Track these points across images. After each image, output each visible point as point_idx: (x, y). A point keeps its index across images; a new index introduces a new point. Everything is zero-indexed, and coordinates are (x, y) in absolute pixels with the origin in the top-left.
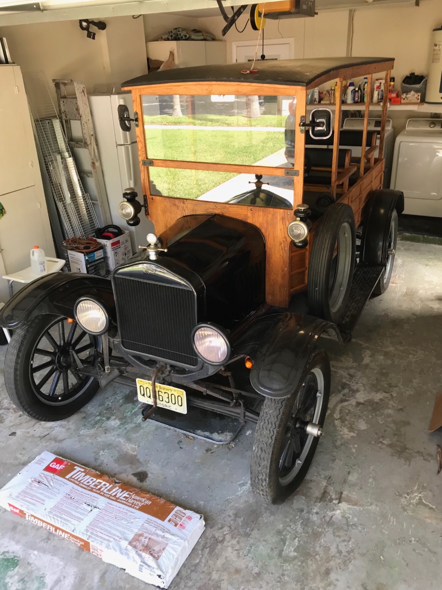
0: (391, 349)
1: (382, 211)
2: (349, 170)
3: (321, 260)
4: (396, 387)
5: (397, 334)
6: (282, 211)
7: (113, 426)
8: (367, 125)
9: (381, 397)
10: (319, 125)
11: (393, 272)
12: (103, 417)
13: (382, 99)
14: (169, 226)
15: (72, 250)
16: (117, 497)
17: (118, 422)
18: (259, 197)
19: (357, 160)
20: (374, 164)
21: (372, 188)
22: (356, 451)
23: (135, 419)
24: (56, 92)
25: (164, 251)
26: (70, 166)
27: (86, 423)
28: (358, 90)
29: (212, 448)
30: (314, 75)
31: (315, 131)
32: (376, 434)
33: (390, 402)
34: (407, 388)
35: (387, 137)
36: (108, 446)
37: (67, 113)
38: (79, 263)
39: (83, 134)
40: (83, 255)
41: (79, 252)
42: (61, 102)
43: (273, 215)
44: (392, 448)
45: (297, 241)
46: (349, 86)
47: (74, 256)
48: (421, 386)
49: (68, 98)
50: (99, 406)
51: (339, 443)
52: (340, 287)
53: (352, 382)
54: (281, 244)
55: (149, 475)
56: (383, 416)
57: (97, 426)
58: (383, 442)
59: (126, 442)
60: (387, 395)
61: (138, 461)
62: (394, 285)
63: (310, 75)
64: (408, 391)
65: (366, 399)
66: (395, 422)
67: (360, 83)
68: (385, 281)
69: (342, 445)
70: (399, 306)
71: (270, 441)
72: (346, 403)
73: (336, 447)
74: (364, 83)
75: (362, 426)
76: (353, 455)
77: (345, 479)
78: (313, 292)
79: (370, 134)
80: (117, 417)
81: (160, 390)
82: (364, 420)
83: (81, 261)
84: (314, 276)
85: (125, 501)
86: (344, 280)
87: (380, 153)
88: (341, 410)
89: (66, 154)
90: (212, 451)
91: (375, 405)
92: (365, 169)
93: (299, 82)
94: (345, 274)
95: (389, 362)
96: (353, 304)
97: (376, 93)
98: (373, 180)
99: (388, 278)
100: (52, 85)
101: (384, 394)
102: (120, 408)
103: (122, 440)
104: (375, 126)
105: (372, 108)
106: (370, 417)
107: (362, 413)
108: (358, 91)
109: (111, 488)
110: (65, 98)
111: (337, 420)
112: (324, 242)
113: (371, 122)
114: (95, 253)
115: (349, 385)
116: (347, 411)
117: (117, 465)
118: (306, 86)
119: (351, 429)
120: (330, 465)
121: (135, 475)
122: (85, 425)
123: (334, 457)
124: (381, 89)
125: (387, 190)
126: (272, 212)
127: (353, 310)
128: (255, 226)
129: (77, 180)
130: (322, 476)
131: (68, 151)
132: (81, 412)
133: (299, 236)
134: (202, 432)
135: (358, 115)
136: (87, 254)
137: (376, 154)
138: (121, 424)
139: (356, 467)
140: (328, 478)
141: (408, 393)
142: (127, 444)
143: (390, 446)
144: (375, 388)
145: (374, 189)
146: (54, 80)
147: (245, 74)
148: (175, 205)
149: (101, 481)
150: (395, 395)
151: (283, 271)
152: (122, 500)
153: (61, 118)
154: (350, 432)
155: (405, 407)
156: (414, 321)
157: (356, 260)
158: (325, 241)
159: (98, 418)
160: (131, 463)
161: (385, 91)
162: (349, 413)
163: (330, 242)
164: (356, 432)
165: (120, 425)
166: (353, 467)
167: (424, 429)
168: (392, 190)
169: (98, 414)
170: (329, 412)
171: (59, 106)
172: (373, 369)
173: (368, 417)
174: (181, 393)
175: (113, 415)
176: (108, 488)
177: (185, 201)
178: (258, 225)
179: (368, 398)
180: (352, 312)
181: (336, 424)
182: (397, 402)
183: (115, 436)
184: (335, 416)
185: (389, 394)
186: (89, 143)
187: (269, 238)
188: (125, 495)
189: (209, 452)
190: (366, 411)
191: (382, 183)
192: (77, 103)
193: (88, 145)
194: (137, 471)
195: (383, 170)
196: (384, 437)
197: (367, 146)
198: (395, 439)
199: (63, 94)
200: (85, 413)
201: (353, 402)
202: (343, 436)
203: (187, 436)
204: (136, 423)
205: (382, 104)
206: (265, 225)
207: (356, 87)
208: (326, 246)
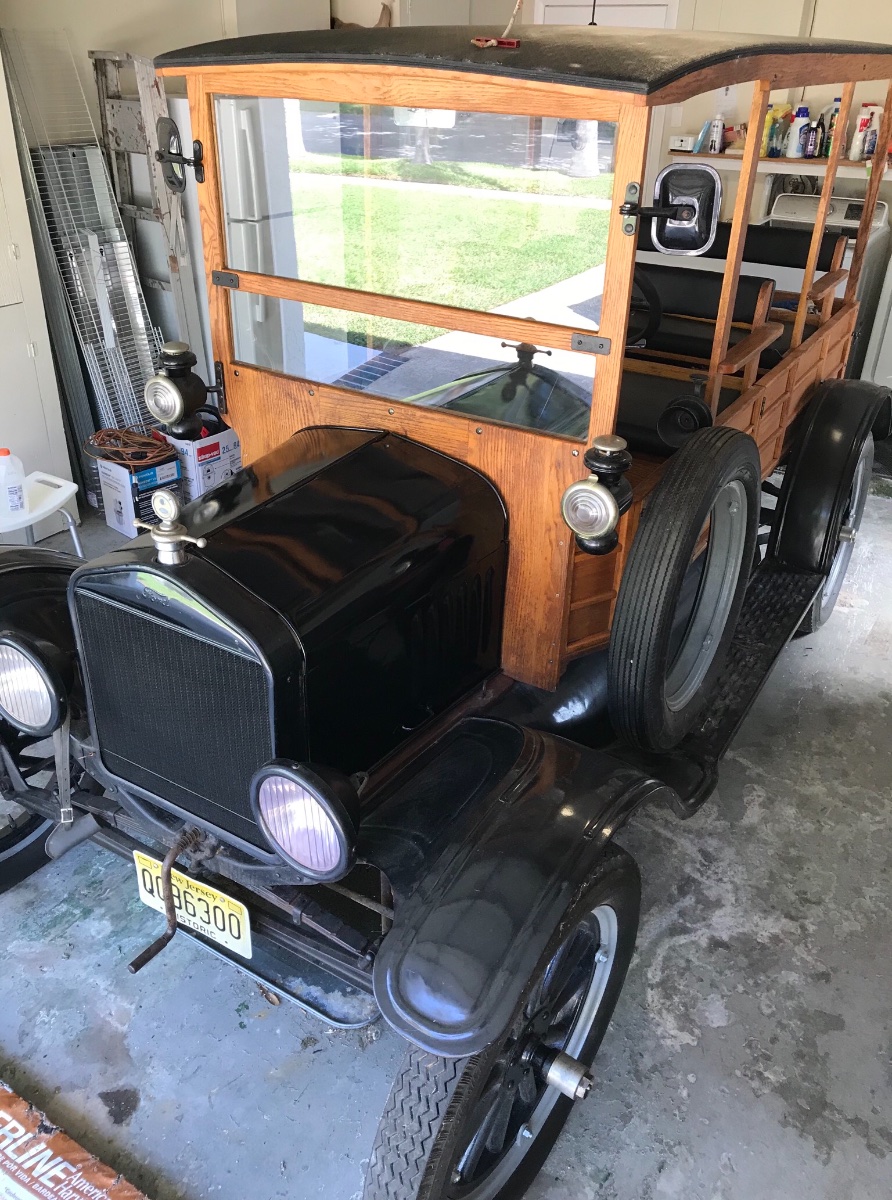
0: (818, 789)
1: (837, 436)
2: (763, 333)
3: (649, 589)
4: (818, 903)
5: (838, 747)
6: (557, 443)
7: (93, 937)
8: (826, 215)
9: (776, 931)
10: (676, 213)
11: (847, 575)
12: (76, 908)
13: (871, 152)
14: (274, 446)
15: (106, 457)
16: (35, 1174)
17: (107, 926)
18: (524, 383)
19: (790, 301)
20: (833, 314)
21: (818, 376)
22: (689, 1095)
23: (150, 924)
24: (97, 82)
25: (195, 545)
26: (123, 262)
27: (30, 921)
28: (818, 126)
29: (318, 1036)
30: (678, 63)
31: (666, 230)
32: (749, 1046)
33: (796, 949)
34: (846, 912)
35: (874, 244)
36: (65, 997)
37: (121, 135)
38: (120, 488)
39: (152, 189)
40: (126, 471)
41: (119, 464)
42: (108, 107)
43: (533, 453)
44: (786, 1099)
45: (584, 536)
46: (798, 115)
47: (108, 472)
48: (884, 911)
49: (125, 99)
50: (76, 873)
51: (647, 1062)
52: (704, 639)
53: (708, 877)
54: (549, 530)
55: (142, 1103)
56: (774, 992)
57: (53, 932)
58: (766, 1074)
59: (111, 989)
60: (791, 926)
61: (126, 1052)
62: (845, 610)
63: (669, 61)
64: (847, 919)
65: (735, 932)
66: (802, 1015)
67: (823, 111)
68: (824, 602)
69: (654, 1069)
70: (851, 669)
71: (418, 1152)
72: (682, 940)
73: (638, 1075)
74: (833, 111)
75: (716, 1015)
76: (679, 1108)
77: (648, 1187)
78: (622, 669)
79: (832, 238)
80: (110, 909)
81: (188, 890)
82: (723, 997)
83: (124, 487)
84: (628, 629)
85: (51, 1190)
86: (717, 620)
87: (850, 287)
88: (667, 959)
89: (116, 233)
90: (317, 1047)
91: (756, 954)
92: (806, 325)
93: (630, 79)
94: (722, 605)
95: (809, 826)
96: (734, 677)
97: (858, 137)
98: (825, 356)
99: (833, 594)
100: (89, 64)
101: (784, 920)
102: (123, 886)
103: (102, 983)
104: (846, 217)
105: (843, 172)
106: (741, 988)
107: (721, 973)
108: (815, 130)
109: (27, 1143)
110: (119, 97)
111: (652, 987)
112: (664, 541)
113: (838, 205)
114: (157, 469)
115: (700, 883)
116: (682, 963)
117: (69, 1061)
118: (648, 94)
119: (686, 1021)
120: (614, 1131)
121: (106, 1097)
122: (26, 926)
123: (629, 1106)
124: (872, 129)
125: (854, 383)
126: (531, 445)
127: (731, 696)
128: (484, 475)
129: (137, 296)
130: (589, 1169)
131: (119, 227)
132: (27, 887)
133: (592, 523)
134: (305, 986)
135: (808, 187)
136: (136, 471)
137: (839, 290)
138: (114, 933)
139: (684, 1148)
140: (602, 1176)
141: (846, 926)
142: (113, 996)
143: (782, 1090)
144: (764, 899)
145: (823, 378)
146: (92, 52)
147: (484, 48)
148: (289, 395)
149: (8, 1117)
150: (811, 928)
151: (549, 599)
152: (45, 1186)
153: (105, 147)
154: (681, 1029)
155: (835, 970)
156: (883, 715)
157: (758, 553)
158: (666, 536)
159: (64, 908)
160: (107, 1059)
161: (881, 137)
162: (687, 969)
163: (680, 539)
164: (697, 1031)
165: (109, 937)
166: (676, 1150)
167: (880, 1049)
168: (867, 385)
169: (66, 896)
170: (635, 960)
171: (103, 116)
172: (765, 843)
173: (735, 987)
174: (238, 910)
175: (100, 902)
176: (20, 1142)
177: (314, 387)
178: (492, 473)
179: (741, 930)
180: (727, 701)
181: (650, 999)
182: (814, 951)
183: (90, 969)
184: (650, 975)
185: (797, 924)
186: (164, 209)
187: (518, 510)
188: (58, 1172)
189: (310, 1049)
190: (730, 968)
191: (846, 361)
192: (140, 113)
193: (162, 216)
194: (115, 1085)
195: (852, 330)
196: (768, 1058)
197: (817, 269)
198: (797, 1071)
199: (113, 89)
200: (36, 889)
201: (702, 937)
202: (662, 1042)
203: (265, 993)
204: (149, 935)
205: (869, 164)
206: (511, 476)
207: (812, 120)
208: (668, 552)
